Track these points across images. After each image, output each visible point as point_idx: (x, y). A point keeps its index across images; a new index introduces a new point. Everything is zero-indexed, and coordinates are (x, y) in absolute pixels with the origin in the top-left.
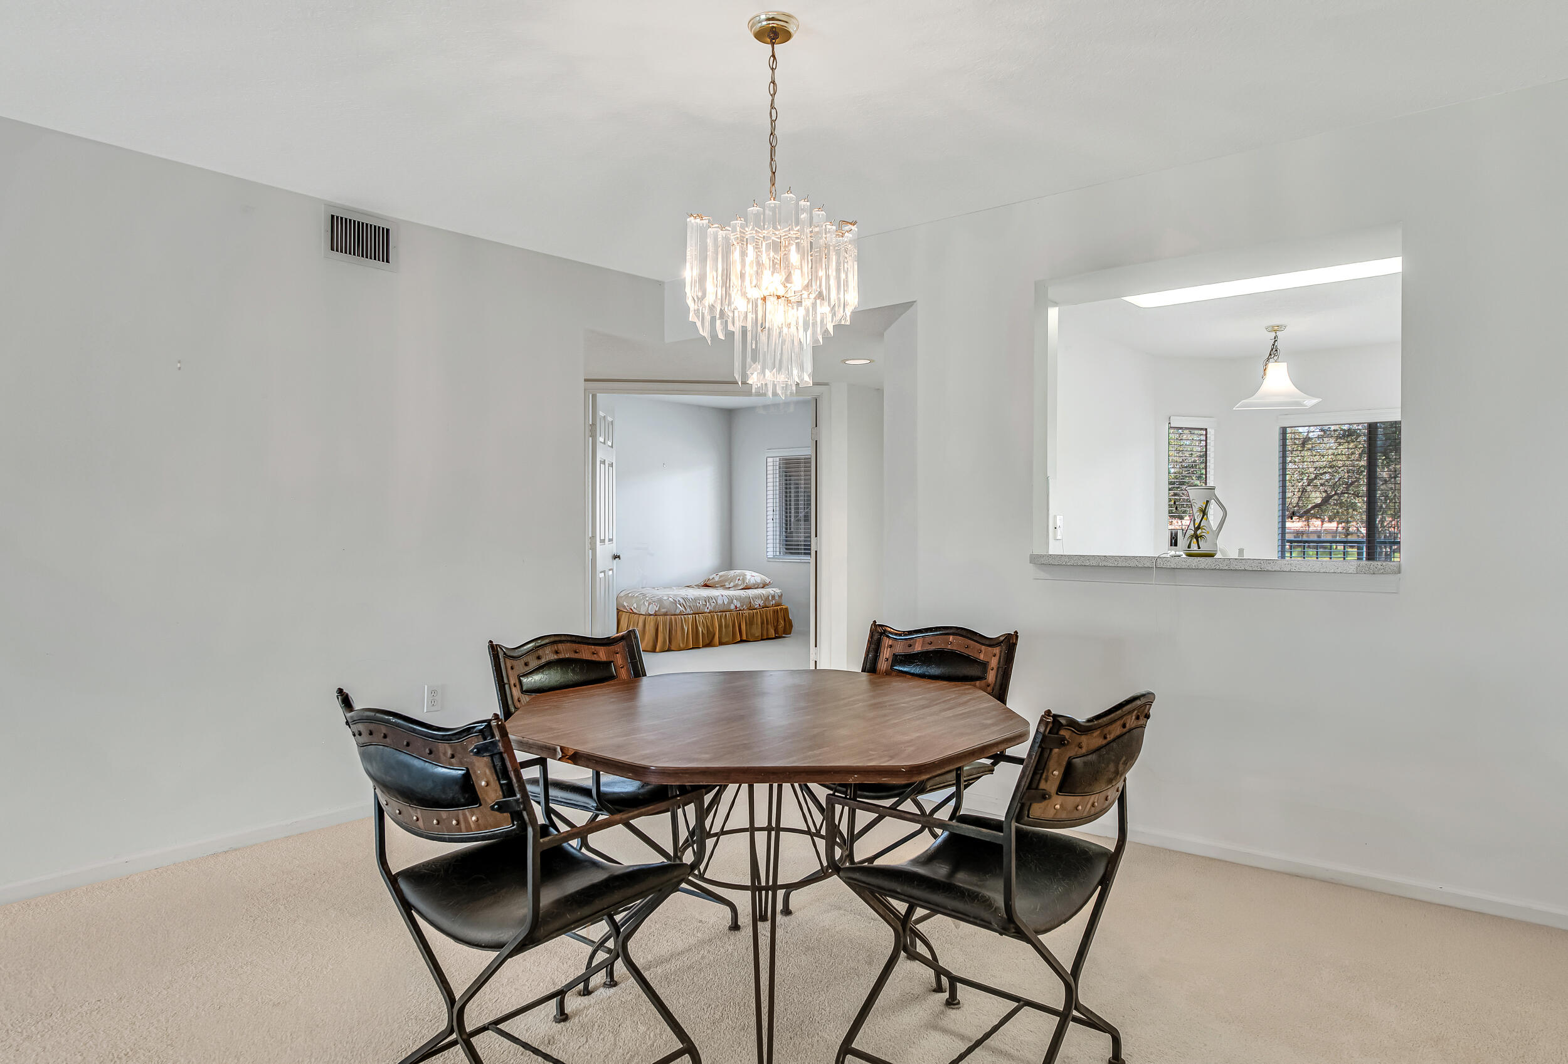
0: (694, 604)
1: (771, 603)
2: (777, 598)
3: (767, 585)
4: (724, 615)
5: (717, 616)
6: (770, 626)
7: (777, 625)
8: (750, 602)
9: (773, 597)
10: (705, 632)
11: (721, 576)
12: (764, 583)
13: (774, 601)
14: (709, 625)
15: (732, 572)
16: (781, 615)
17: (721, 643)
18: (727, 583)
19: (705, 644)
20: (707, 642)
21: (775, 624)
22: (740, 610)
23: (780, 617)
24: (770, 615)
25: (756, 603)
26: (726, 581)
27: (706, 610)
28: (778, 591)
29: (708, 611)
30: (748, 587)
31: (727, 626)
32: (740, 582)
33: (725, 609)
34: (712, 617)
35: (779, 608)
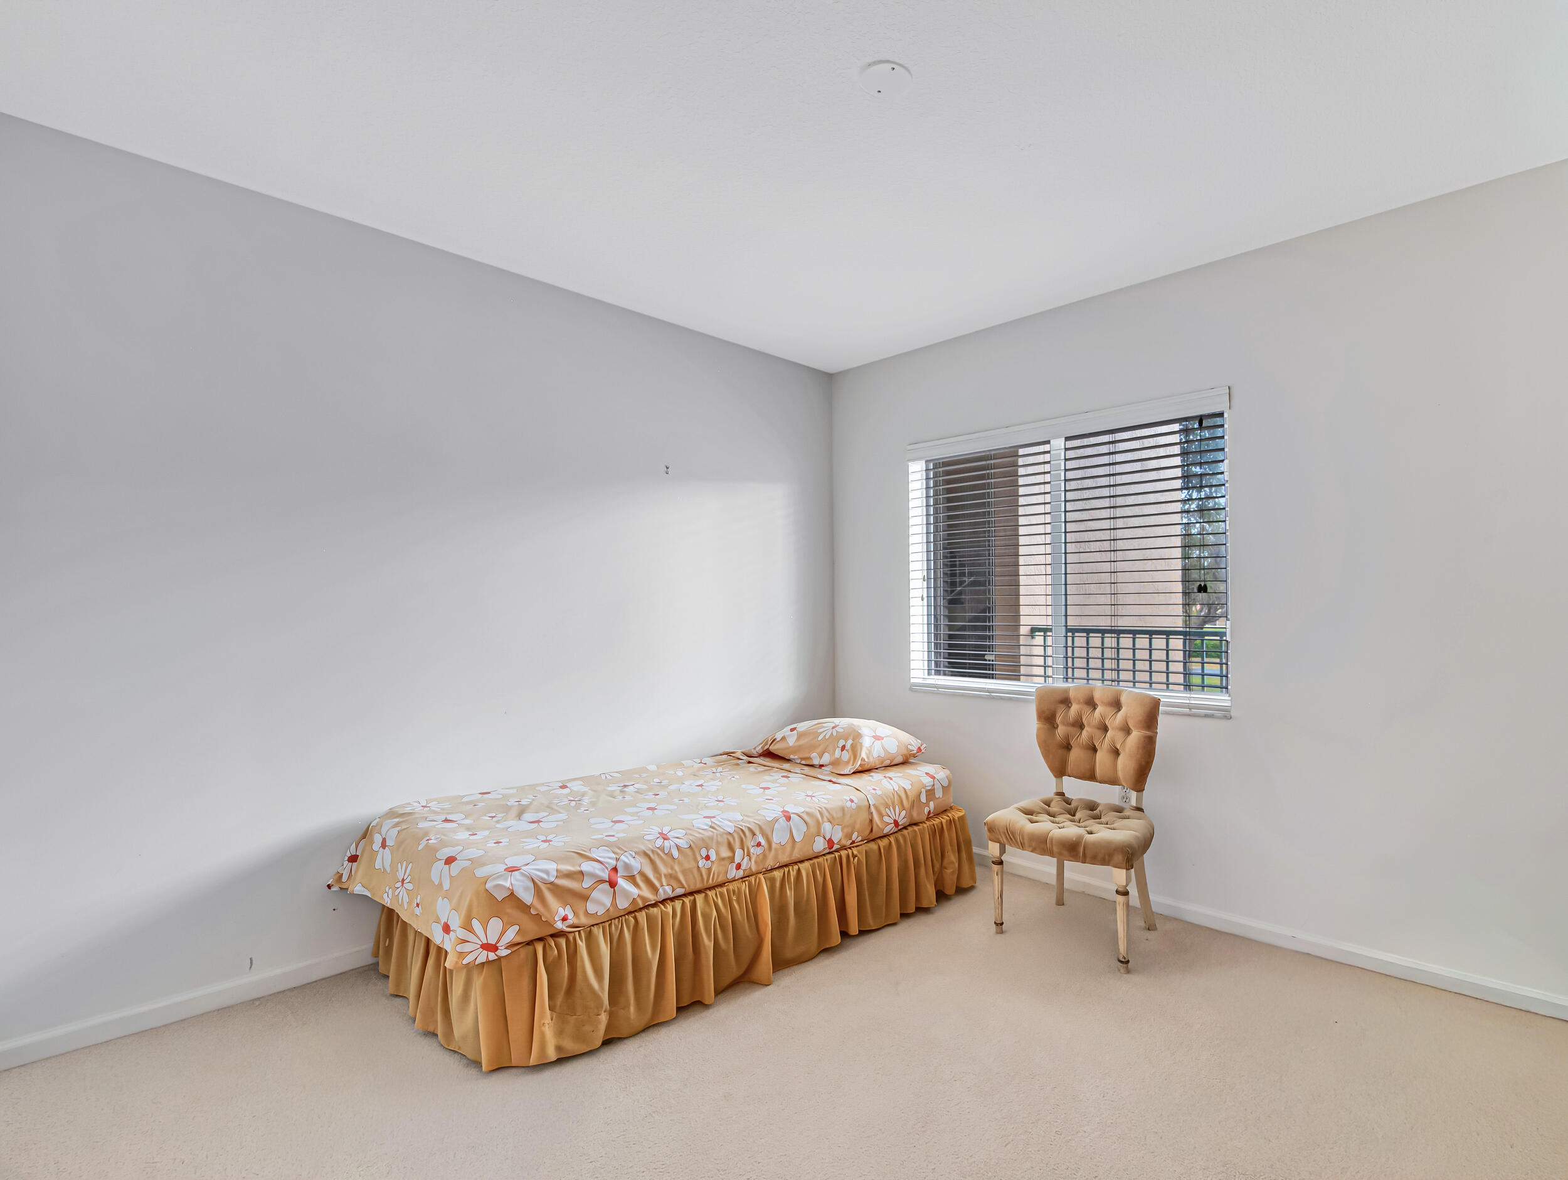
0: (689, 864)
1: (926, 810)
2: (939, 794)
3: (914, 756)
4: (793, 874)
5: (772, 881)
6: (922, 871)
7: (942, 867)
8: (871, 821)
9: (930, 793)
10: (727, 946)
11: (801, 736)
12: (905, 752)
13: (932, 804)
14: (741, 916)
15: (830, 722)
16: (949, 837)
17: (781, 963)
18: (814, 755)
19: (727, 980)
20: (733, 970)
21: (937, 866)
22: (844, 848)
23: (948, 847)
24: (925, 846)
25: (886, 819)
26: (812, 747)
27: (733, 873)
28: (942, 774)
29: (740, 873)
30: (866, 767)
31: (801, 910)
32: (846, 756)
33: (797, 855)
34: (754, 893)
35: (944, 819)
